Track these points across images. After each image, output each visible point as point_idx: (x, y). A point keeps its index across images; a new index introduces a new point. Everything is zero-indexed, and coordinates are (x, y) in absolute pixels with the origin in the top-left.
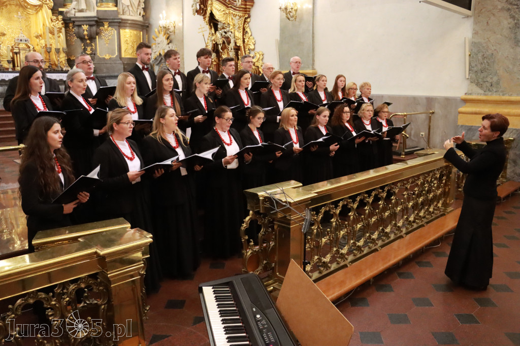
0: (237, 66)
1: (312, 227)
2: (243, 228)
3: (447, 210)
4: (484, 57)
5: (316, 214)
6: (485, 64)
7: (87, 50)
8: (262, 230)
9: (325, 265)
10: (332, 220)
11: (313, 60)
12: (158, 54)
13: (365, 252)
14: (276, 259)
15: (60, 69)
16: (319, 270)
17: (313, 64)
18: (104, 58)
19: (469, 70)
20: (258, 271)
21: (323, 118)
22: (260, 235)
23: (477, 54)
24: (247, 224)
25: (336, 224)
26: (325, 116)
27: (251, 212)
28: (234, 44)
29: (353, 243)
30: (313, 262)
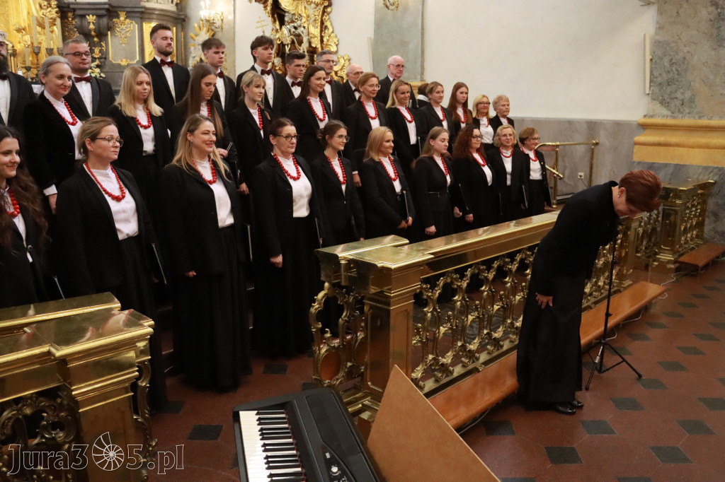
1: (425, 310)
2: (313, 310)
3: (623, 284)
4: (672, 63)
5: (430, 288)
6: (673, 74)
7: (94, 52)
8: (344, 314)
9: (445, 369)
10: (456, 298)
11: (423, 68)
12: (199, 60)
13: (505, 348)
14: (367, 358)
16: (434, 376)
17: (422, 73)
18: (119, 65)
19: (650, 82)
20: (337, 379)
21: (440, 143)
23: (662, 59)
24: (320, 304)
25: (461, 304)
26: (443, 140)
27: (327, 285)
28: (307, 45)
29: (487, 333)
30: (426, 365)
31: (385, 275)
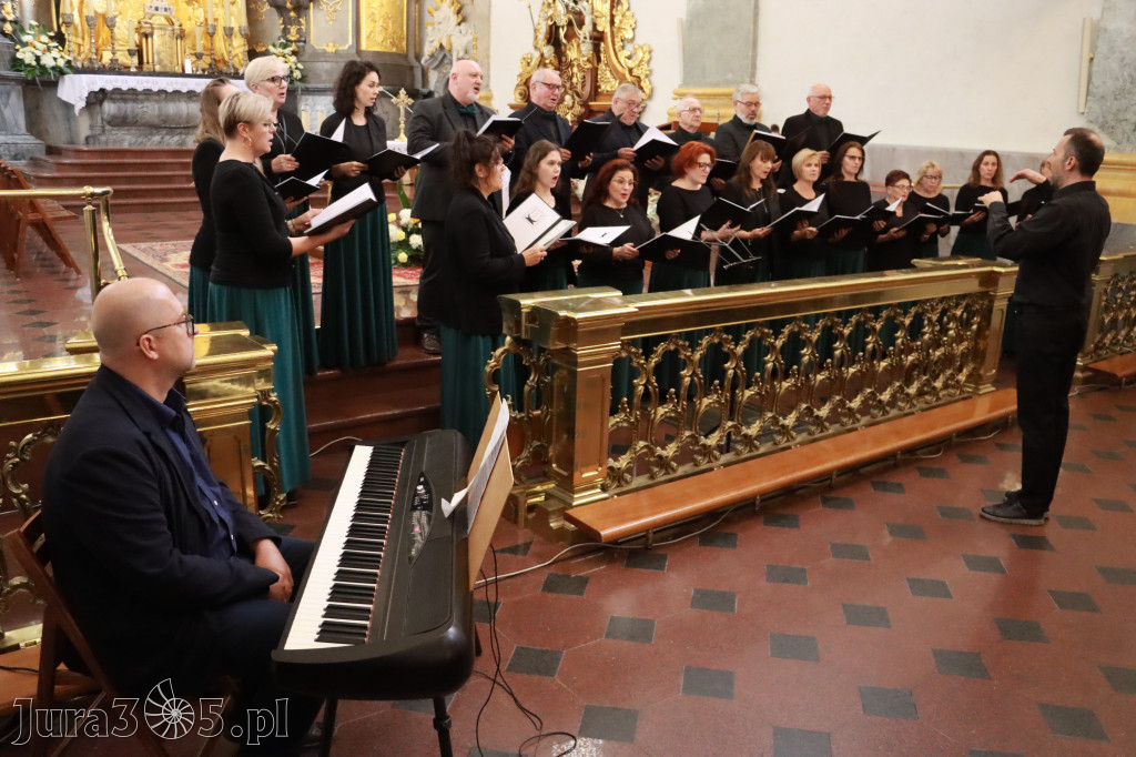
0: (597, 75)
2: (488, 369)
3: (979, 390)
7: (289, 33)
8: (532, 378)
9: (663, 463)
11: (754, 65)
12: (438, 46)
13: (762, 450)
15: (232, 71)
17: (753, 75)
18: (324, 51)
19: (1088, 94)
20: (519, 460)
22: (526, 388)
23: (1109, 58)
24: (497, 361)
25: (692, 382)
27: (508, 339)
28: (591, 28)
29: (734, 427)
30: (635, 453)
31: (569, 328)
